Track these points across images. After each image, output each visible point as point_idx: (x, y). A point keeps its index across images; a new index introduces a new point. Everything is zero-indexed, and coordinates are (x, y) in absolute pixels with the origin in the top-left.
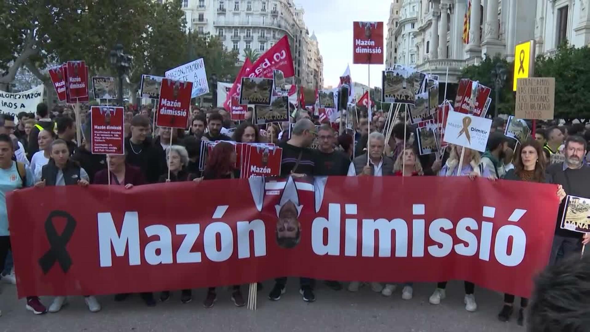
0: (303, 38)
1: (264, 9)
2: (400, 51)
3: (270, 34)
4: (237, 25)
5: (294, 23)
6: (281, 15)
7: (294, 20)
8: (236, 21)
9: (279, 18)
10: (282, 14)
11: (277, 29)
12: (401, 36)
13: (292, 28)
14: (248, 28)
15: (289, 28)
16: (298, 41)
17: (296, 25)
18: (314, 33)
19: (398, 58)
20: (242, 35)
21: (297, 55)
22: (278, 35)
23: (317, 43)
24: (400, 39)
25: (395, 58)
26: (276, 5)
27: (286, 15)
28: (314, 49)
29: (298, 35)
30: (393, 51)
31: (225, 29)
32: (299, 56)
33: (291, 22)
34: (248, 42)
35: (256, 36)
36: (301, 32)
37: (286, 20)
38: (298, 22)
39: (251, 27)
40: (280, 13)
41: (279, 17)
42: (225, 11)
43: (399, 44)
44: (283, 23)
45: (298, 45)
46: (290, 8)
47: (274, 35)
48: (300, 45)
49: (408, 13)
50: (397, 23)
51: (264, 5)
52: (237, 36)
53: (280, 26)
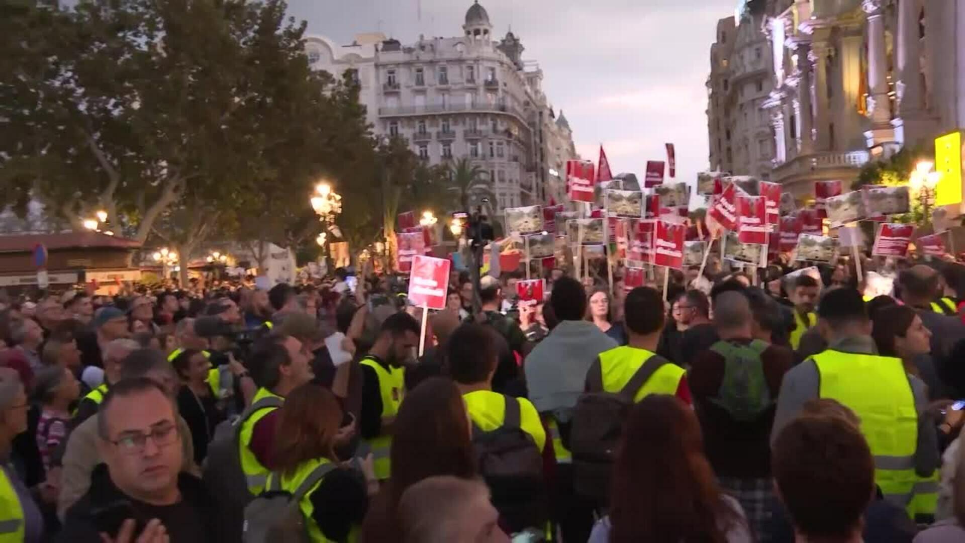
0: (546, 125)
1: (471, 80)
2: (736, 136)
3: (487, 124)
4: (419, 113)
5: (528, 99)
6: (504, 88)
7: (526, 93)
8: (419, 104)
9: (500, 93)
10: (505, 85)
11: (498, 115)
12: (738, 107)
13: (525, 110)
14: (446, 117)
15: (518, 108)
16: (538, 133)
17: (531, 102)
18: (561, 112)
19: (733, 149)
20: (432, 130)
21: (538, 160)
22: (502, 125)
23: (570, 131)
24: (735, 113)
25: (729, 149)
26: (493, 69)
27: (513, 86)
28: (565, 146)
29: (537, 119)
30: (723, 135)
31: (402, 122)
32: (542, 160)
33: (523, 98)
34: (447, 143)
35: (459, 130)
36: (541, 113)
37: (513, 97)
38: (533, 96)
39: (449, 115)
40: (500, 84)
41: (500, 91)
42: (399, 88)
43: (735, 121)
44: (509, 102)
45: (538, 140)
46: (519, 72)
47: (495, 126)
48: (541, 141)
49: (746, 61)
50: (726, 82)
51: (470, 71)
52: (425, 132)
53: (503, 109)
